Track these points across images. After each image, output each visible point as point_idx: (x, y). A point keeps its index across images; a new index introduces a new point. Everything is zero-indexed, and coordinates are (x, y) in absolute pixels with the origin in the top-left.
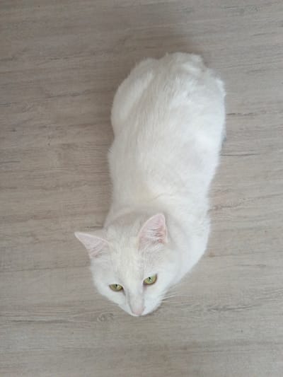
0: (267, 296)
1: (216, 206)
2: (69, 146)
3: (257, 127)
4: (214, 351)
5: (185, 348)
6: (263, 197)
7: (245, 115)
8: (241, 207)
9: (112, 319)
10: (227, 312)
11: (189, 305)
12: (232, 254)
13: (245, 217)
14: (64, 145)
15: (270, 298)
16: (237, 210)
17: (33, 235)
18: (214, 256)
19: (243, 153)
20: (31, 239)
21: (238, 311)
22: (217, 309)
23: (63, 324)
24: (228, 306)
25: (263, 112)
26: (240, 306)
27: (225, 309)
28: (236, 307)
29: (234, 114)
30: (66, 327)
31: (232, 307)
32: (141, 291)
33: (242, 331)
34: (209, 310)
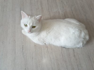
0: (25, 59)
3: (71, 58)
4: (14, 46)
7: (74, 54)
8: (48, 53)
11: (24, 41)
16: (47, 52)
17: (38, 9)
18: (35, 46)
20: (37, 8)
22: (23, 47)
25: (76, 60)
26: (23, 53)
29: (74, 51)
31: (23, 51)
34: (22, 45)
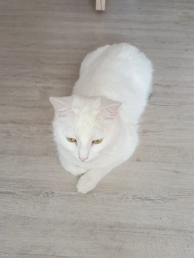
0: (181, 194)
1: (143, 131)
2: (48, 88)
4: (135, 232)
5: (111, 227)
6: (177, 129)
8: (161, 133)
9: (53, 196)
10: (148, 202)
11: (118, 193)
12: (154, 161)
13: (164, 139)
14: (45, 86)
15: (183, 195)
18: (140, 161)
19: (162, 104)
21: (157, 203)
22: (140, 199)
23: (11, 195)
24: (149, 197)
26: (159, 198)
27: (147, 199)
28: (155, 199)
30: (13, 198)
31: (152, 198)
32: (90, 146)
33: (160, 218)
34: (134, 199)
